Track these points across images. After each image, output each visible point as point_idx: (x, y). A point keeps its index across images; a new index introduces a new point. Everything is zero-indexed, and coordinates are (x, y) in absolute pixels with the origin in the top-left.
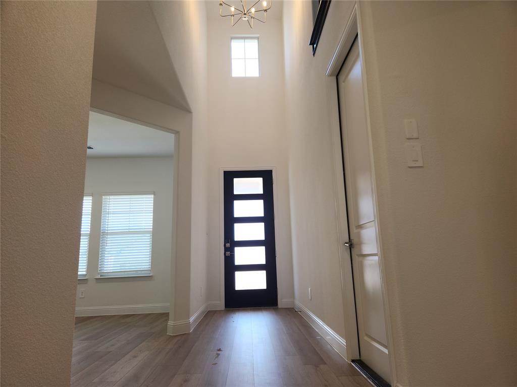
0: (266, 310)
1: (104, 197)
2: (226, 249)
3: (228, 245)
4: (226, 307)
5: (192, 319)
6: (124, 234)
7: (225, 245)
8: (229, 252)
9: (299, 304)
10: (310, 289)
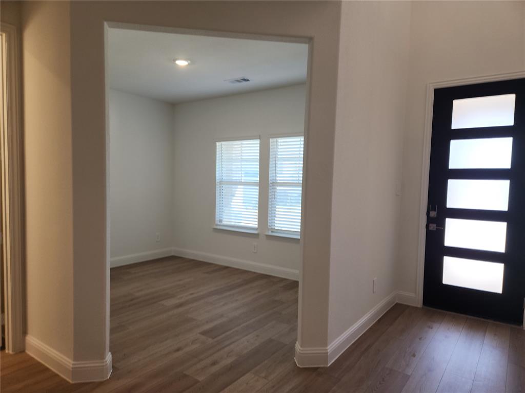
1: (271, 140)
2: (430, 220)
3: (433, 214)
5: (331, 348)
6: (292, 186)
7: (428, 213)
8: (435, 225)
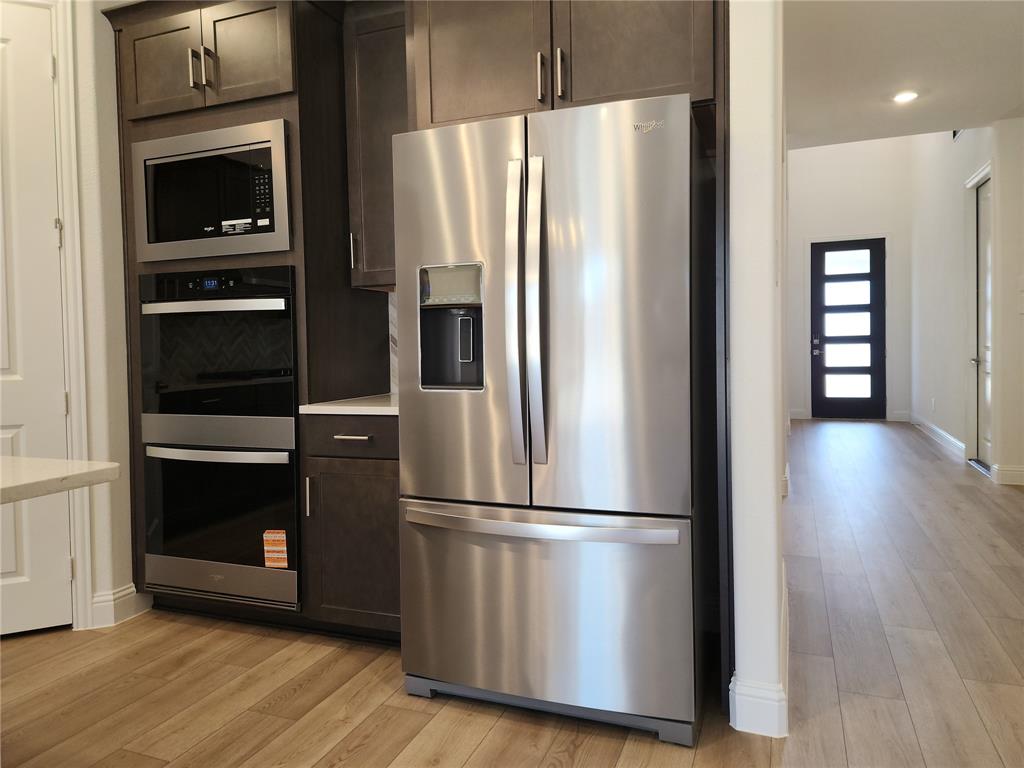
0: (871, 422)
2: (814, 347)
3: (816, 341)
4: (813, 416)
7: (812, 342)
8: (817, 350)
9: (917, 416)
10: (933, 400)
